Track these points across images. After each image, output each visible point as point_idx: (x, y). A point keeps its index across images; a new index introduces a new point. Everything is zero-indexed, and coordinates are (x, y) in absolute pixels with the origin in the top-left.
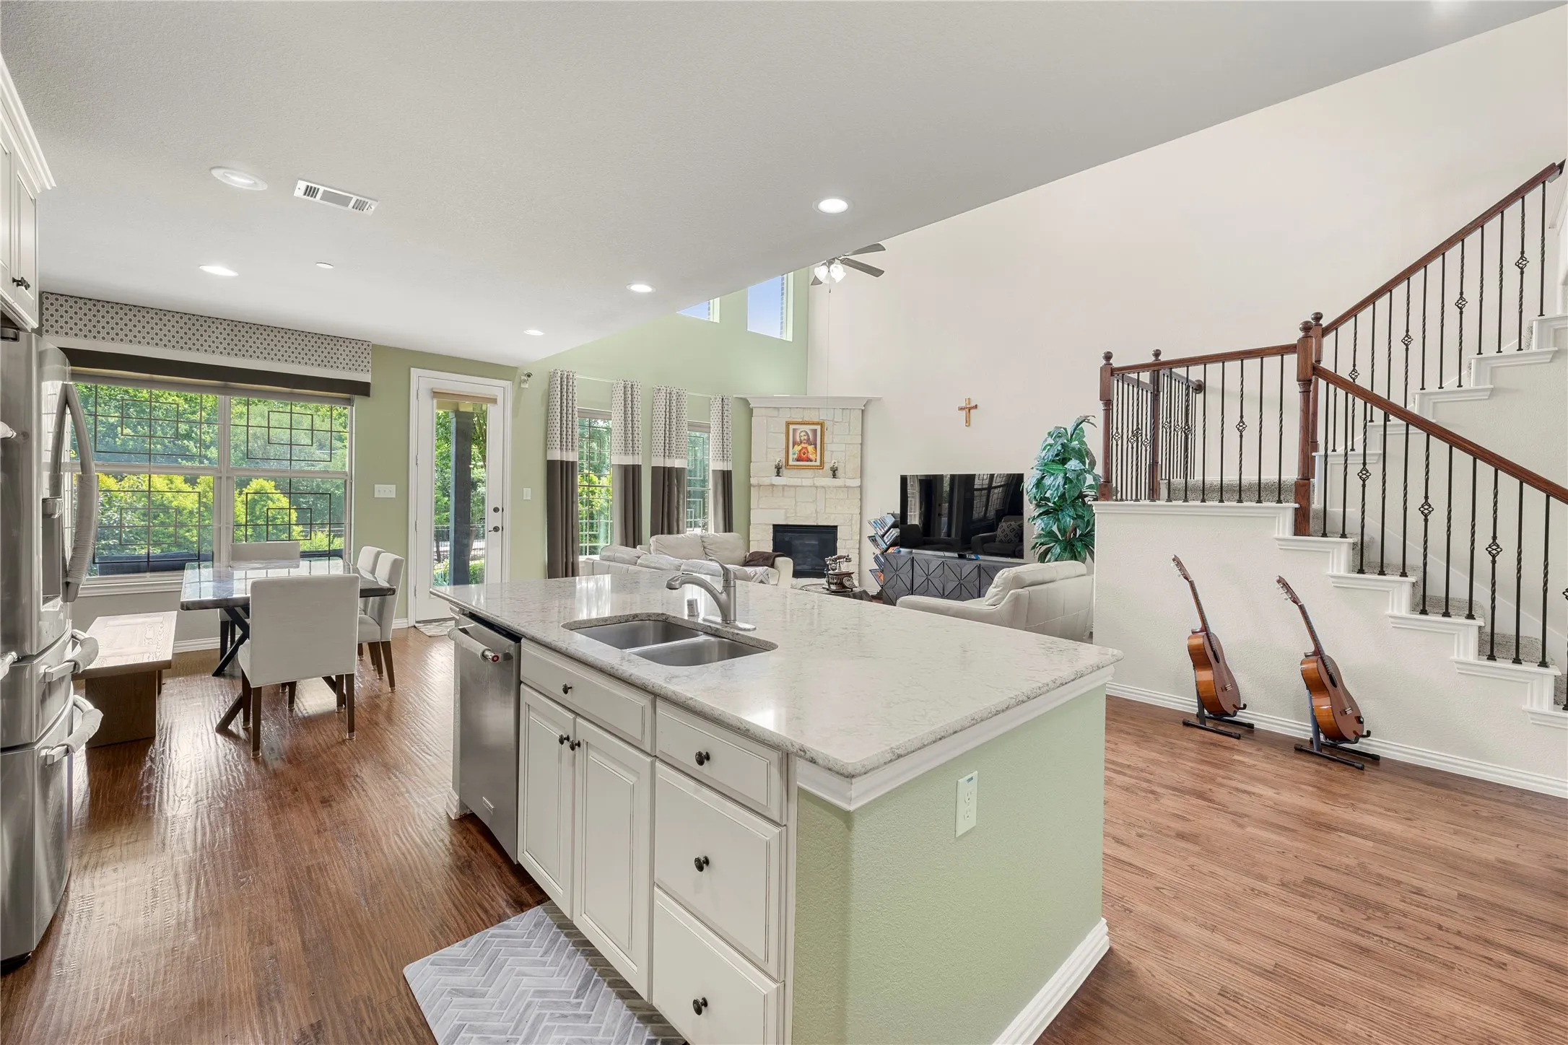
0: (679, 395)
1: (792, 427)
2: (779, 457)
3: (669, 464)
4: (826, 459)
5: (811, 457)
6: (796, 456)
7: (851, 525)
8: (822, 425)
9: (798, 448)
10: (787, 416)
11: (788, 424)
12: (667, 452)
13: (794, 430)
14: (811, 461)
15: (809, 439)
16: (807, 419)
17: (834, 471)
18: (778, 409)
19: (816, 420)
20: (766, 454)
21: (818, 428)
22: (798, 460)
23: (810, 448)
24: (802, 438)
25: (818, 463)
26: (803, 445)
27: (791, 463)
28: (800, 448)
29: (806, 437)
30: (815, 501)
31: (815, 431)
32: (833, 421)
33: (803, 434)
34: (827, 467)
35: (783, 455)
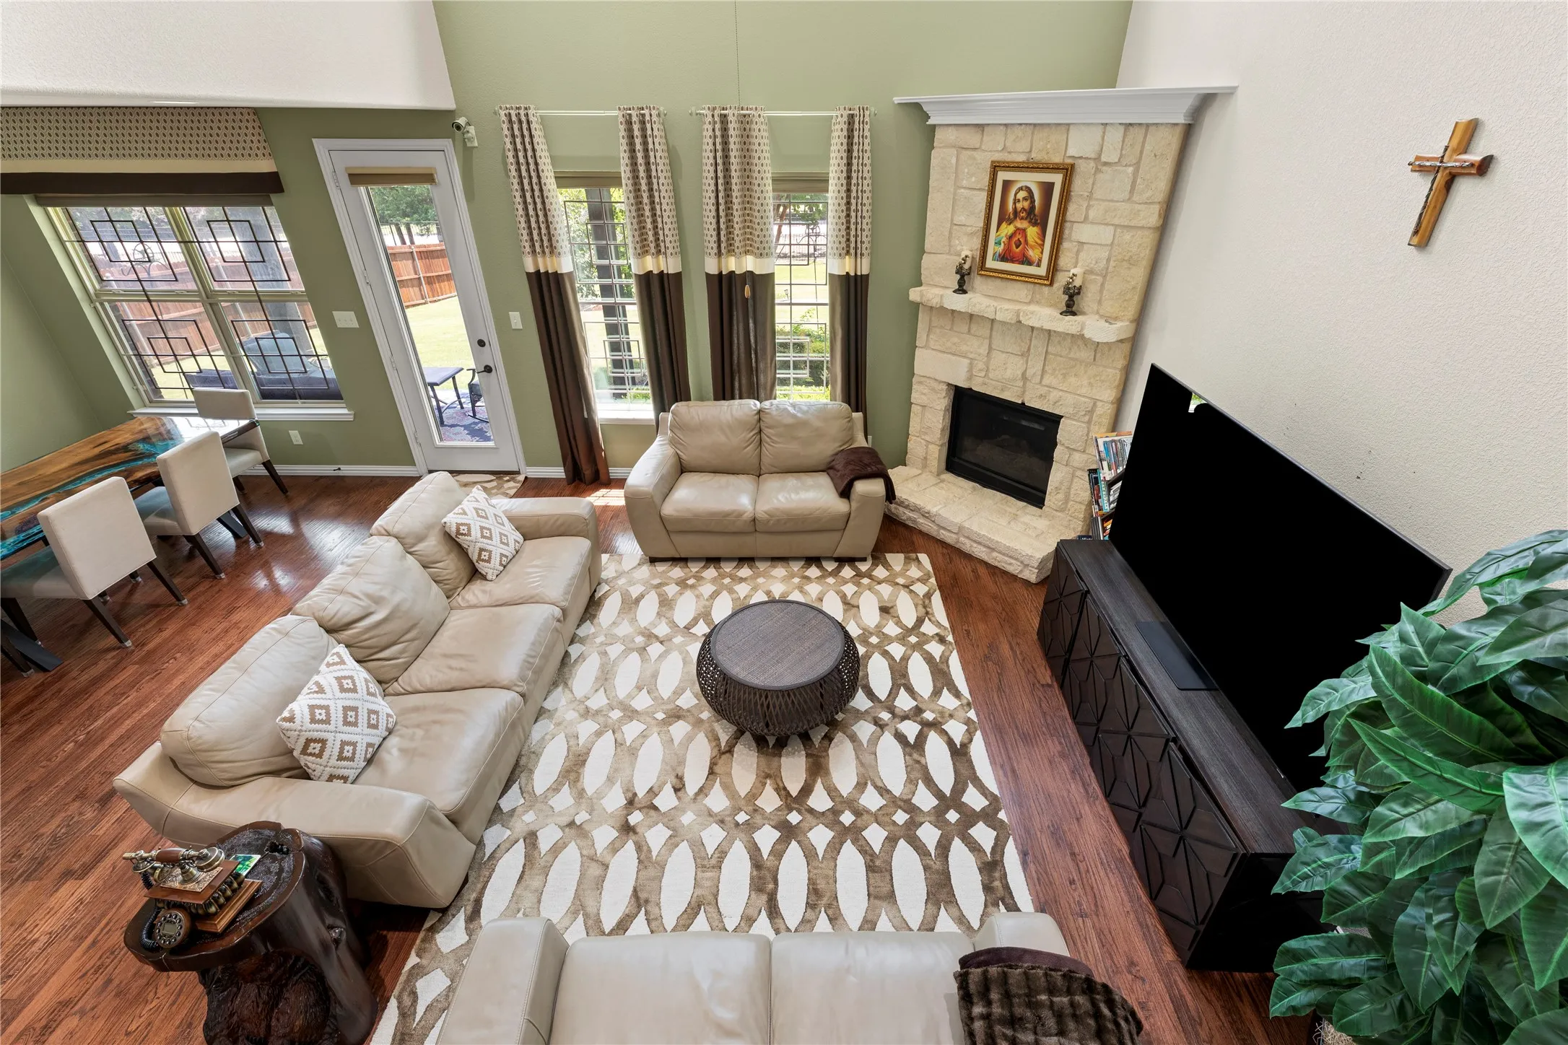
0: (745, 121)
1: (1002, 176)
2: (968, 248)
3: (732, 265)
4: (1064, 261)
5: (1033, 254)
6: (1000, 249)
7: (1089, 422)
8: (1068, 171)
9: (1008, 229)
10: (994, 149)
11: (996, 167)
12: (724, 246)
13: (1007, 184)
14: (1030, 263)
15: (1032, 207)
16: (1037, 156)
17: (1071, 297)
18: (981, 127)
19: (1057, 159)
20: (950, 238)
21: (1057, 179)
22: (1004, 258)
23: (1032, 232)
24: (1019, 206)
25: (1042, 271)
26: (1020, 224)
27: (990, 263)
28: (1011, 229)
29: (1026, 204)
30: (1025, 354)
31: (1048, 188)
32: (1097, 159)
33: (1022, 195)
34: (1062, 279)
35: (976, 243)
